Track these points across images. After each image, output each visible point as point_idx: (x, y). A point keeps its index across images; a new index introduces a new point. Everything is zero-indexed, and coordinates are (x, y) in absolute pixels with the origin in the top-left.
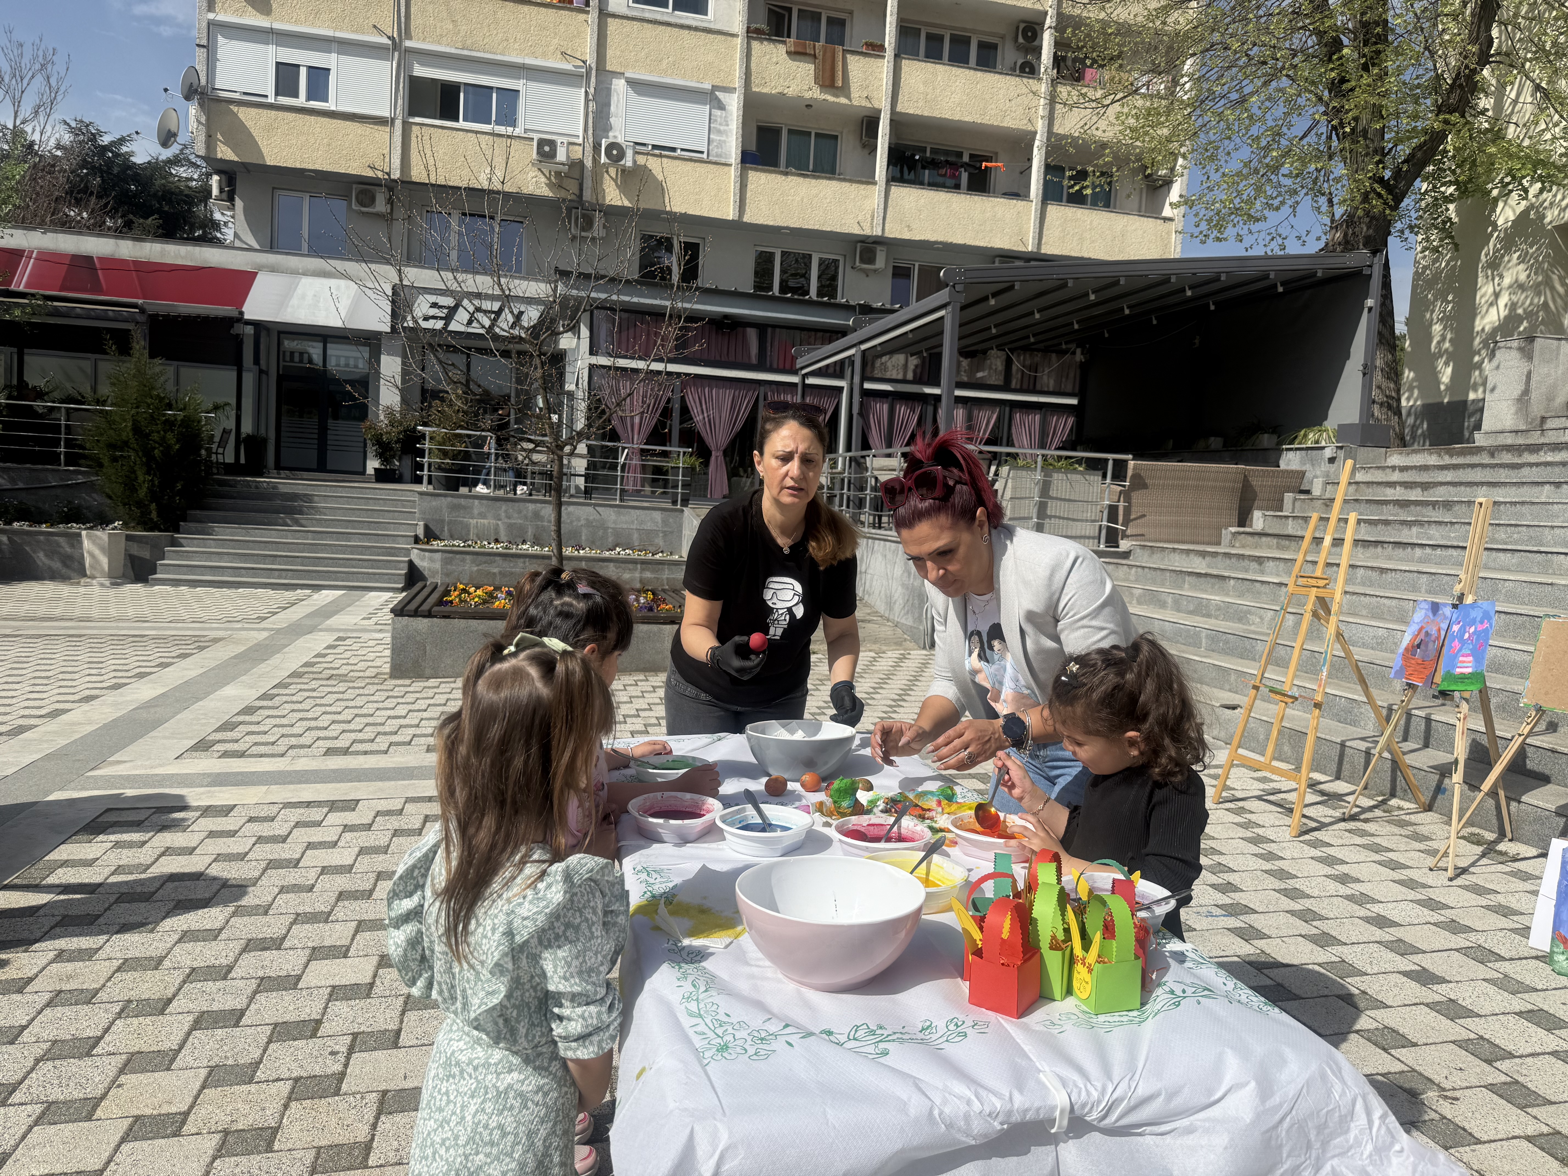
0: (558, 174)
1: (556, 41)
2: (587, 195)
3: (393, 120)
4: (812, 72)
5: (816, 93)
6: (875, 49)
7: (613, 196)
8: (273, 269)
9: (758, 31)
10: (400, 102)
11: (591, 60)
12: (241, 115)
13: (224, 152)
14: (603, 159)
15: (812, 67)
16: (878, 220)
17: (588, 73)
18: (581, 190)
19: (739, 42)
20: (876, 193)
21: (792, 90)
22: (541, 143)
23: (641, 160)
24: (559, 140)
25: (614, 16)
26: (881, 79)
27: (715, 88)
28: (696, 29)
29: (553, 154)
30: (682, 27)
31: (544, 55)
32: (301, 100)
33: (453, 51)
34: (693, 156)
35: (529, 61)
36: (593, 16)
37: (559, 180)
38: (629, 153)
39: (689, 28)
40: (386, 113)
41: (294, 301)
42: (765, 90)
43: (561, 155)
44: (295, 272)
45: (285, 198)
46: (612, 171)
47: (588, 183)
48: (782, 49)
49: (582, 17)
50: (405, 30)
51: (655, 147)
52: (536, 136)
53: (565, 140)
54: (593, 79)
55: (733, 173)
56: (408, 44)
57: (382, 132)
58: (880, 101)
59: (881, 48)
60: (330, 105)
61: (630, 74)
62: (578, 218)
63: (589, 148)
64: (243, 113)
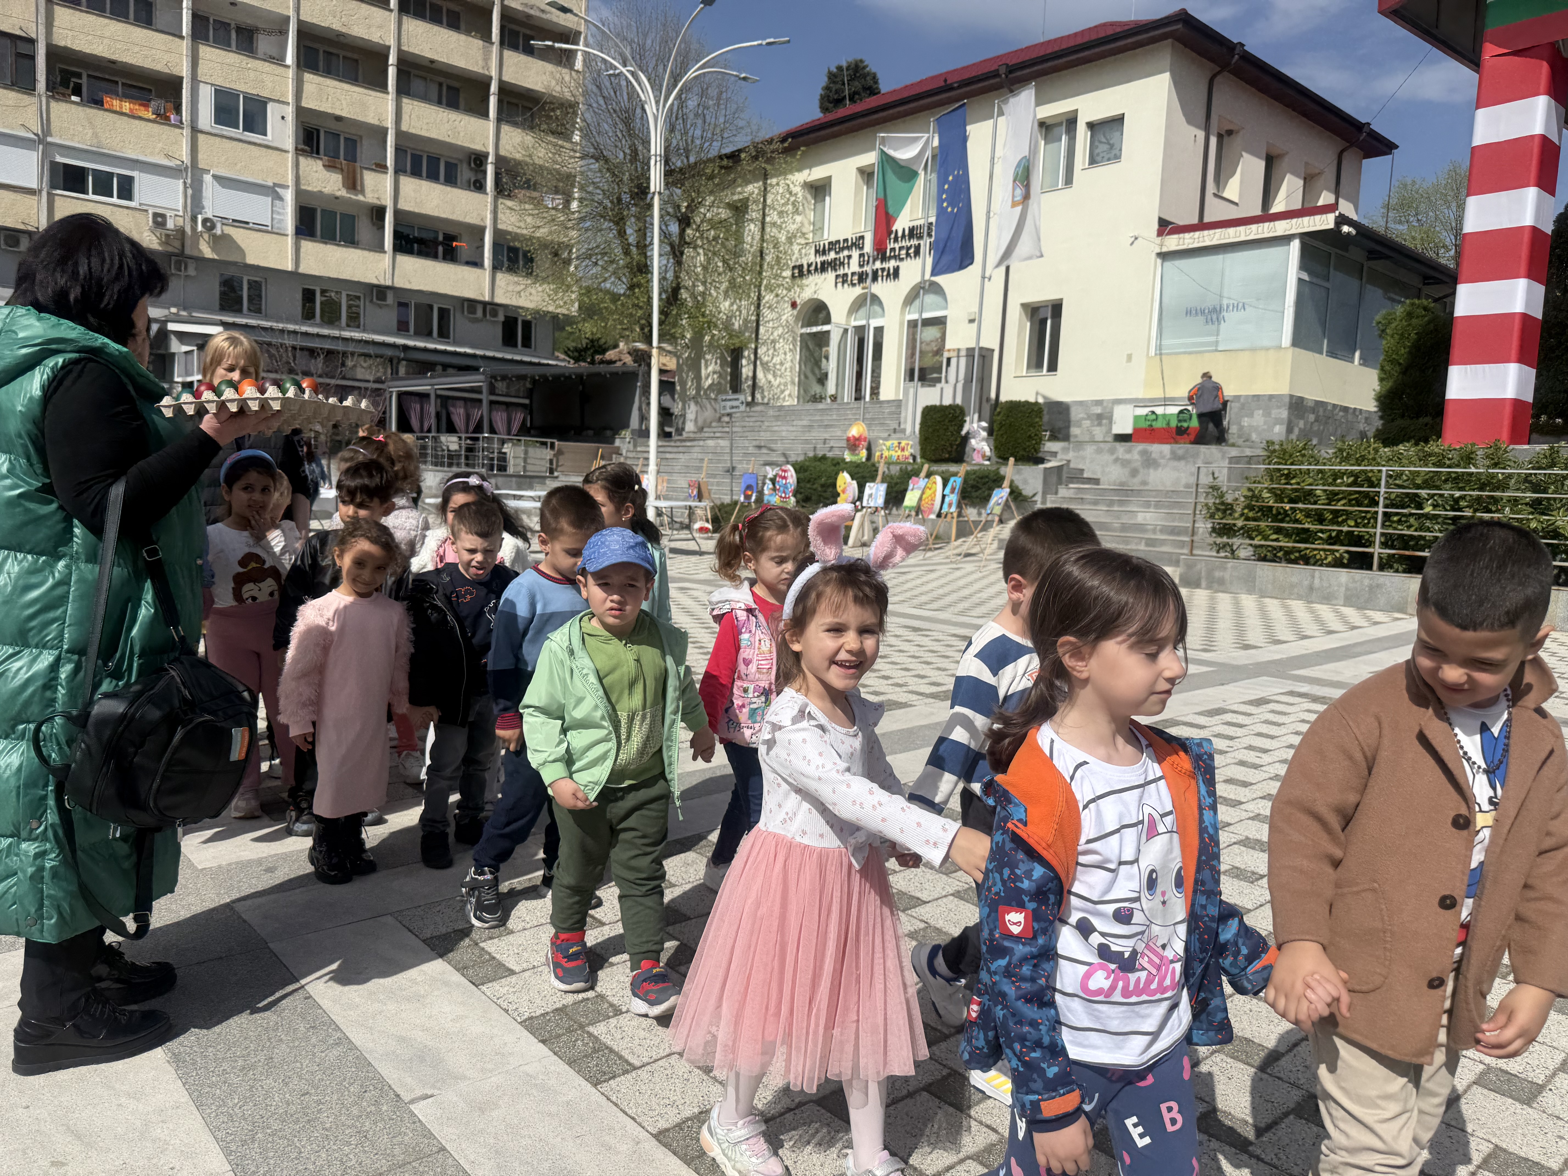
0: (167, 236)
1: (160, 145)
2: (188, 250)
3: (40, 191)
4: (340, 179)
5: (343, 193)
6: (381, 167)
7: (206, 251)
9: (303, 150)
10: (45, 179)
11: (187, 160)
14: (200, 228)
16: (389, 275)
17: (186, 168)
18: (183, 246)
19: (290, 156)
20: (387, 258)
21: (327, 190)
22: (156, 215)
23: (226, 229)
24: (168, 214)
25: (202, 132)
27: (275, 185)
28: (260, 145)
29: (164, 224)
30: (250, 143)
31: (152, 154)
33: (85, 147)
34: (260, 228)
35: (142, 158)
36: (186, 132)
37: (167, 239)
38: (219, 225)
39: (255, 144)
40: (34, 186)
42: (309, 188)
43: (170, 224)
46: (206, 236)
47: (188, 243)
48: (320, 163)
49: (178, 131)
50: (47, 129)
51: (234, 220)
52: (150, 210)
53: (173, 213)
54: (189, 174)
55: (290, 240)
56: (49, 139)
59: (385, 167)
61: (215, 172)
62: (178, 262)
63: (188, 219)
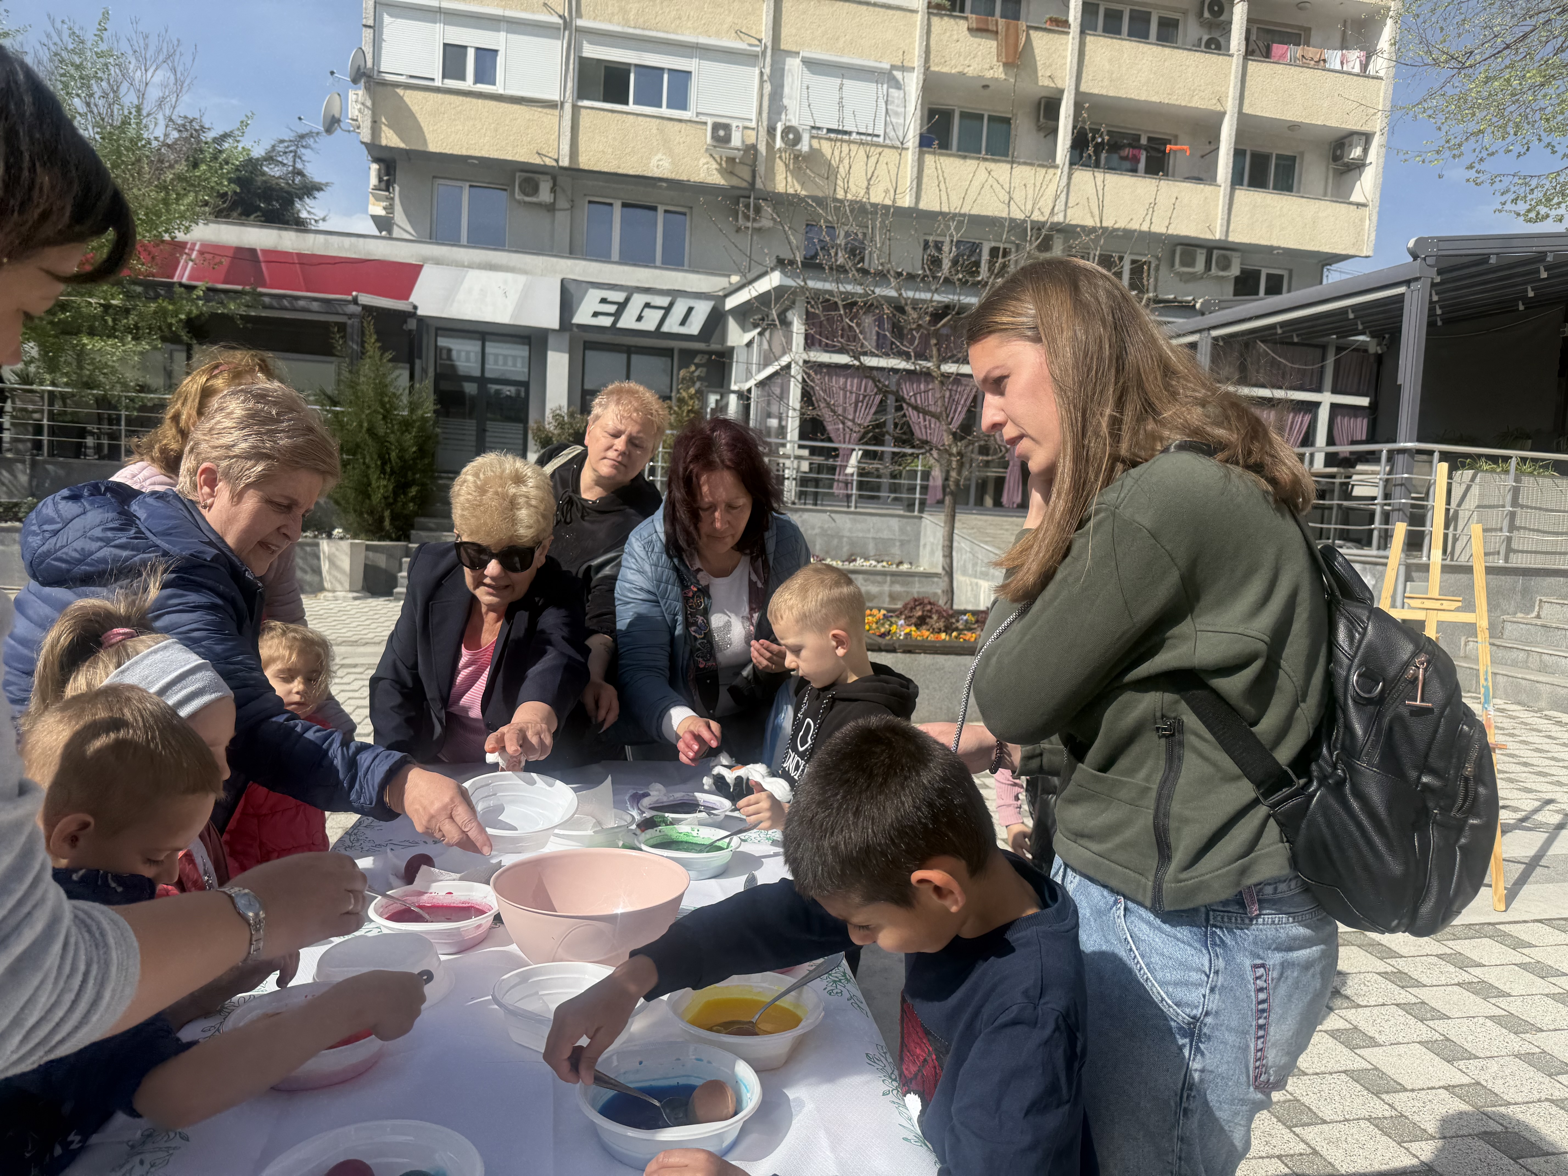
0: (731, 160)
1: (730, 19)
2: (759, 184)
3: (562, 103)
4: (994, 50)
5: (997, 73)
6: (1060, 24)
7: (785, 182)
8: (438, 262)
9: (938, 7)
10: (570, 84)
11: (767, 38)
12: (406, 99)
13: (390, 139)
14: (779, 143)
15: (994, 44)
16: (1060, 207)
17: (764, 53)
18: (754, 177)
19: (919, 19)
20: (1059, 176)
21: (972, 70)
22: (716, 127)
23: (815, 144)
24: (734, 124)
26: (1065, 57)
27: (893, 67)
29: (727, 139)
31: (718, 34)
32: (468, 84)
33: (627, 30)
34: (867, 141)
35: (703, 40)
37: (729, 166)
38: (806, 137)
40: (556, 97)
41: (459, 296)
42: (945, 70)
43: (736, 140)
44: (460, 265)
45: (443, 187)
46: (786, 157)
47: (760, 170)
48: (963, 25)
50: (576, 7)
51: (830, 130)
52: (710, 121)
53: (739, 124)
54: (768, 59)
55: (910, 156)
57: (549, 118)
58: (1063, 79)
59: (1066, 23)
60: (498, 89)
61: (806, 53)
62: (747, 206)
63: (763, 132)
64: (409, 97)
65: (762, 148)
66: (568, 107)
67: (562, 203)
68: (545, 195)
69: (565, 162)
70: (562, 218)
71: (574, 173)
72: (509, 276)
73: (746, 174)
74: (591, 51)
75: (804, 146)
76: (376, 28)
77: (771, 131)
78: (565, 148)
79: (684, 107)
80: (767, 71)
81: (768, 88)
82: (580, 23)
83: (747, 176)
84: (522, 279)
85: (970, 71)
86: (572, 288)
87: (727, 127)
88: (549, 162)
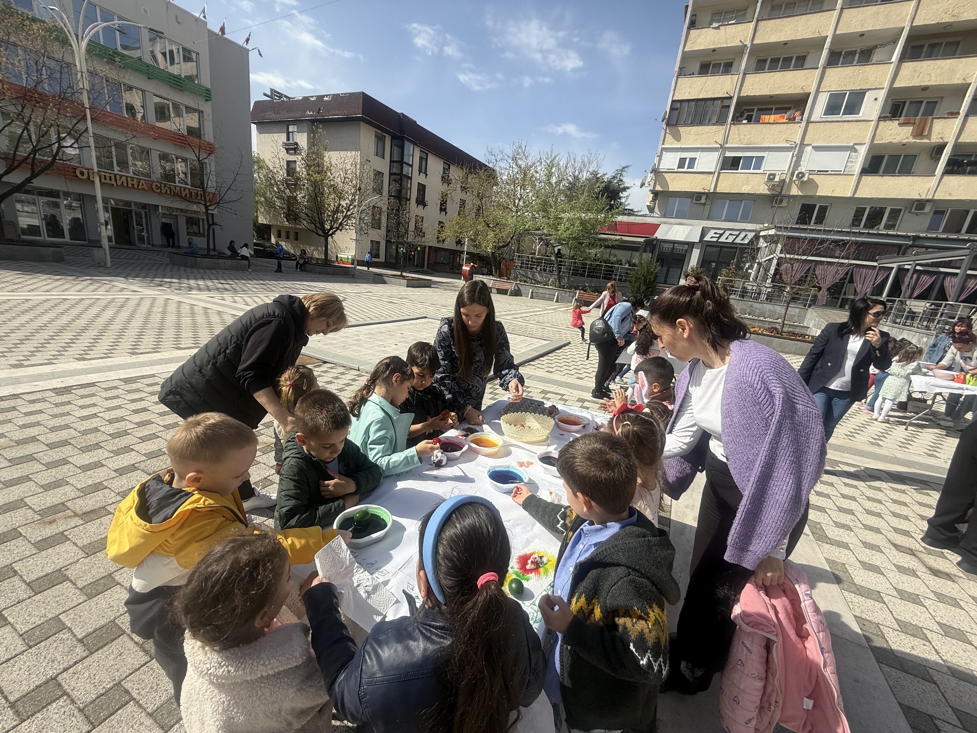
0: (774, 185)
1: (784, 136)
2: (783, 193)
4: (911, 130)
5: (910, 140)
6: (953, 115)
7: (795, 191)
8: (665, 223)
9: (885, 117)
10: (719, 166)
11: (798, 141)
13: (658, 188)
14: (795, 178)
15: (911, 128)
16: (931, 192)
18: (782, 190)
19: (873, 123)
20: (934, 180)
22: (770, 175)
23: (811, 177)
24: (777, 173)
25: (813, 122)
26: (952, 129)
27: (855, 144)
28: (852, 121)
29: (774, 178)
30: (845, 121)
31: (778, 142)
32: (685, 170)
33: (743, 146)
34: (836, 173)
35: (772, 145)
36: (803, 124)
37: (773, 187)
38: (807, 175)
39: (848, 121)
40: (713, 171)
41: (670, 233)
42: (882, 142)
43: (777, 179)
44: (672, 224)
45: (671, 200)
46: (797, 182)
47: (785, 188)
48: (896, 123)
49: (798, 125)
50: (726, 141)
51: (818, 171)
52: (768, 173)
53: (780, 173)
54: (797, 148)
55: (855, 178)
57: (709, 177)
58: (949, 138)
59: (957, 114)
60: (694, 170)
61: (814, 144)
62: (777, 200)
63: (789, 175)
64: (666, 175)
65: (787, 180)
66: (716, 173)
67: (709, 202)
68: (703, 201)
69: (712, 191)
70: (707, 207)
71: (714, 193)
72: (686, 226)
73: (779, 190)
74: (728, 154)
75: (805, 179)
76: (660, 157)
77: (793, 174)
78: (713, 186)
79: (759, 169)
80: (796, 153)
81: (795, 159)
82: (726, 146)
83: (779, 191)
84: (690, 227)
85: (895, 141)
86: (706, 230)
87: (774, 175)
88: (706, 191)
